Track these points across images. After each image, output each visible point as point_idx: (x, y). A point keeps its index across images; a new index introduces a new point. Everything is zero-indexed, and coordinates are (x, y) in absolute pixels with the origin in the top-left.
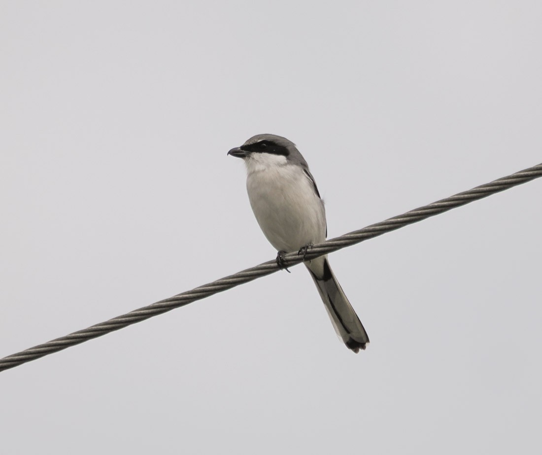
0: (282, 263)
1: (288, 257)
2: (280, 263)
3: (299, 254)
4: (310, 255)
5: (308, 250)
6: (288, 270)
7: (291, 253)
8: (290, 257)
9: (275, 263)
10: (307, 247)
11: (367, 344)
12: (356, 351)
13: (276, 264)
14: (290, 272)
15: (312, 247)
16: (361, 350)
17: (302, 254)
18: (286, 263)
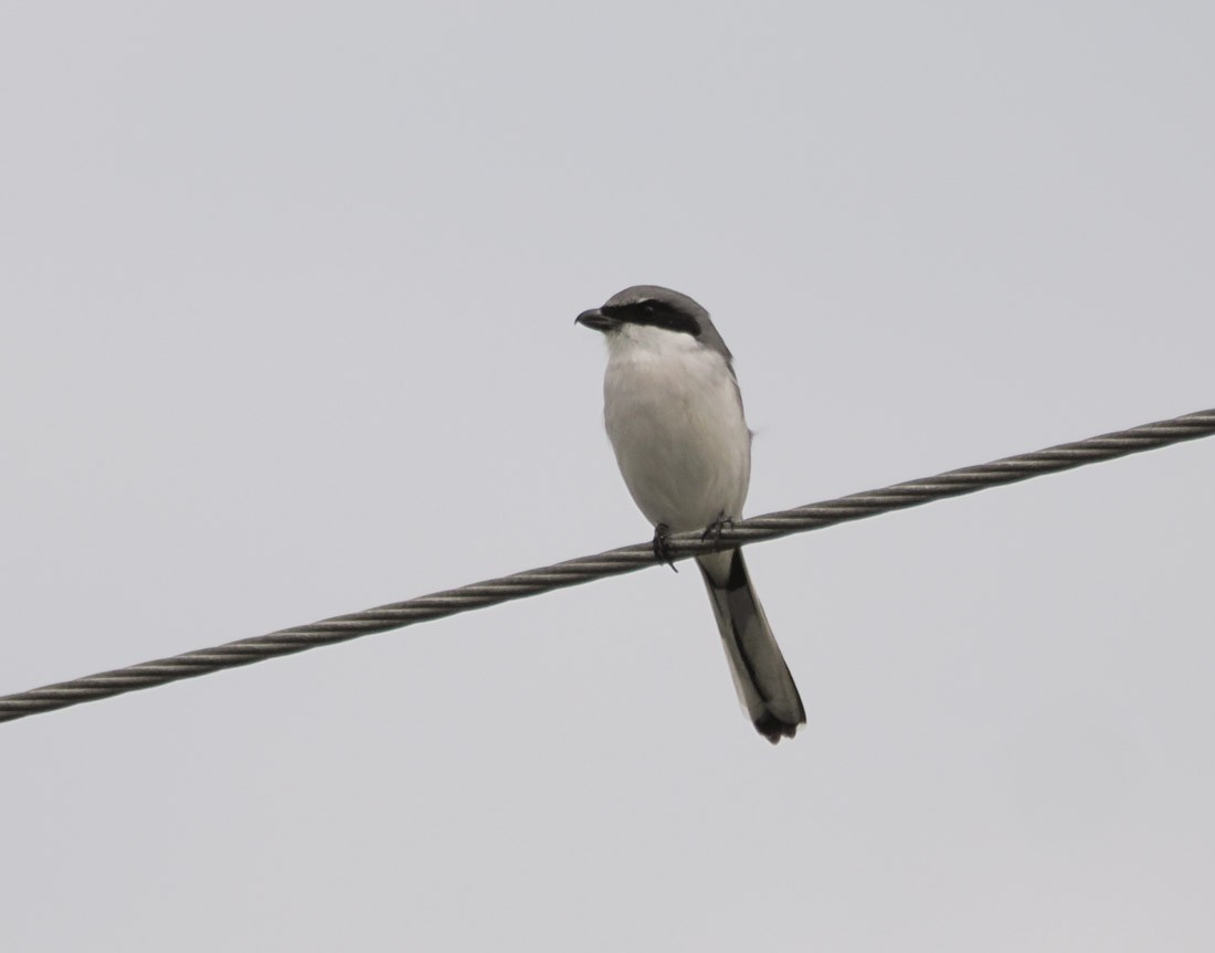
0: (663, 551)
1: (678, 539)
2: (660, 553)
3: (703, 537)
4: (726, 541)
5: (723, 531)
6: (673, 568)
7: (685, 534)
8: (682, 542)
9: (649, 549)
10: (722, 526)
11: (799, 727)
12: (774, 739)
14: (676, 570)
15: (733, 526)
17: (712, 537)
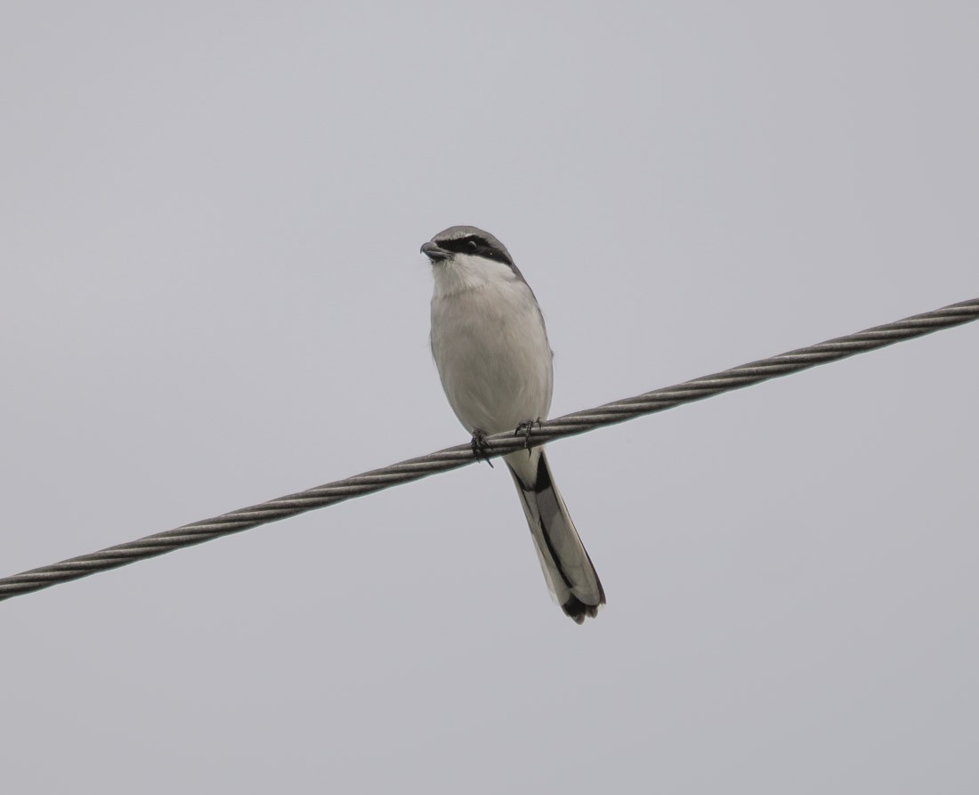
0: (481, 450)
1: (493, 439)
2: (478, 451)
3: (516, 435)
4: (536, 438)
6: (490, 463)
8: (497, 441)
9: (468, 449)
10: (532, 424)
11: (600, 608)
12: (579, 620)
13: (471, 451)
14: (492, 466)
16: (587, 618)
17: (523, 435)
18: (489, 450)
